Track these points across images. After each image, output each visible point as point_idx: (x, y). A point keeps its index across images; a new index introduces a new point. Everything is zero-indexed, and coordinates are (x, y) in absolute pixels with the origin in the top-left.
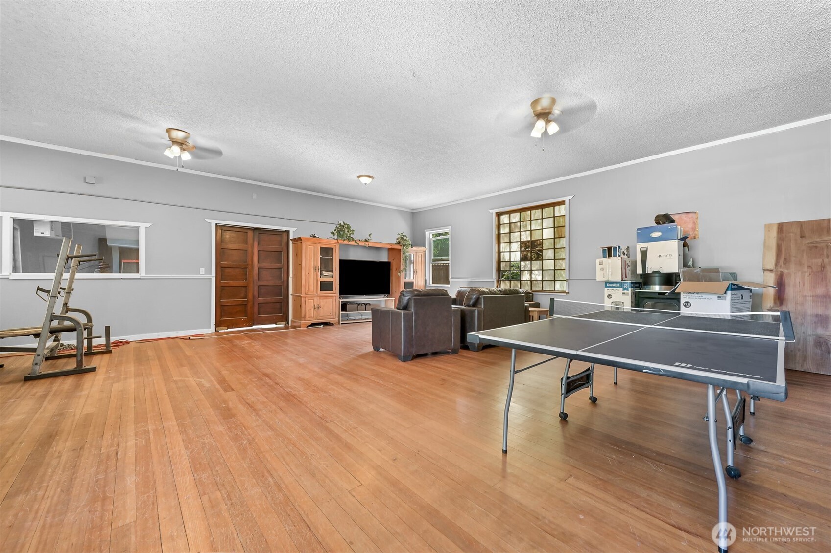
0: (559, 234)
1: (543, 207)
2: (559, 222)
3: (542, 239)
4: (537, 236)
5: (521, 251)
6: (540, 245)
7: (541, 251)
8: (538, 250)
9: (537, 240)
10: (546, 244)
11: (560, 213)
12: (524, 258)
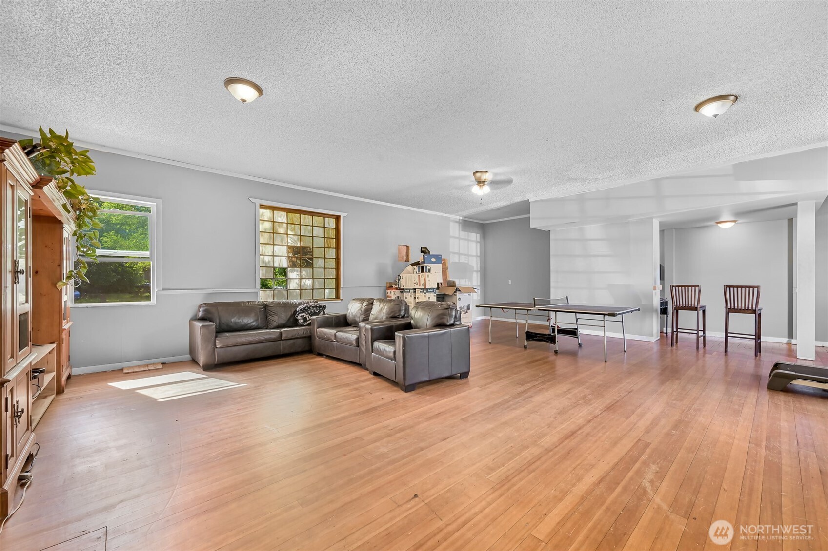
0: (328, 245)
1: (314, 214)
2: (329, 234)
3: (313, 247)
4: (307, 243)
5: (289, 257)
6: (309, 252)
7: (312, 259)
8: (308, 258)
9: (307, 247)
10: (316, 253)
11: (329, 225)
12: (293, 265)
